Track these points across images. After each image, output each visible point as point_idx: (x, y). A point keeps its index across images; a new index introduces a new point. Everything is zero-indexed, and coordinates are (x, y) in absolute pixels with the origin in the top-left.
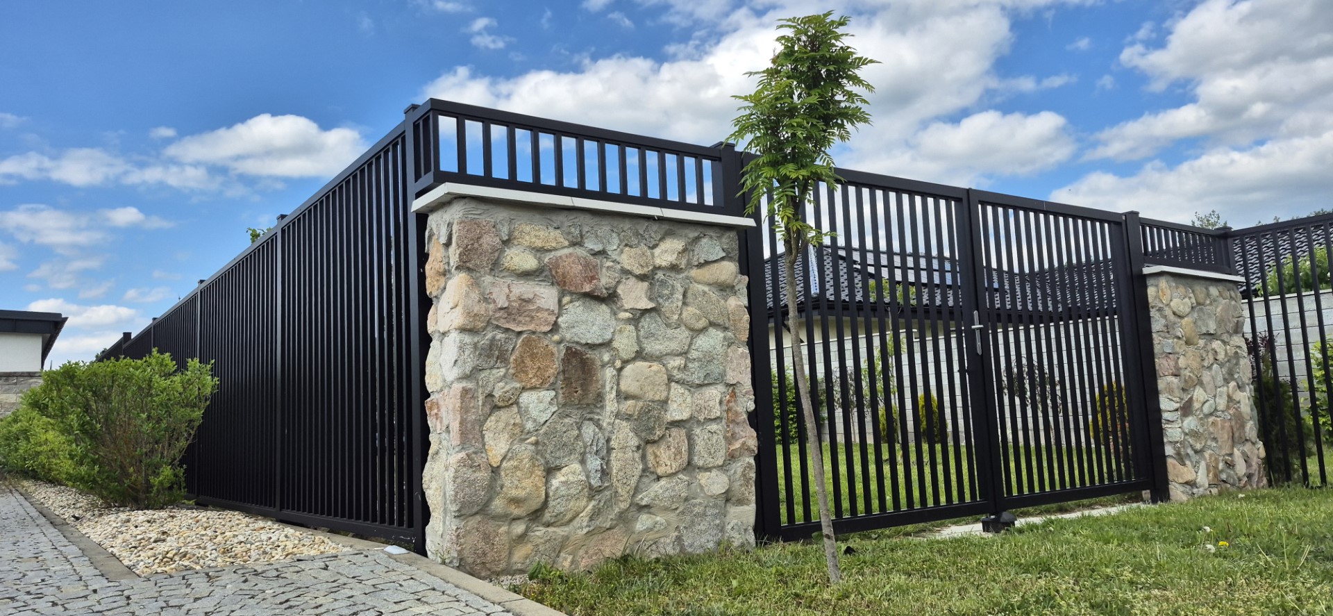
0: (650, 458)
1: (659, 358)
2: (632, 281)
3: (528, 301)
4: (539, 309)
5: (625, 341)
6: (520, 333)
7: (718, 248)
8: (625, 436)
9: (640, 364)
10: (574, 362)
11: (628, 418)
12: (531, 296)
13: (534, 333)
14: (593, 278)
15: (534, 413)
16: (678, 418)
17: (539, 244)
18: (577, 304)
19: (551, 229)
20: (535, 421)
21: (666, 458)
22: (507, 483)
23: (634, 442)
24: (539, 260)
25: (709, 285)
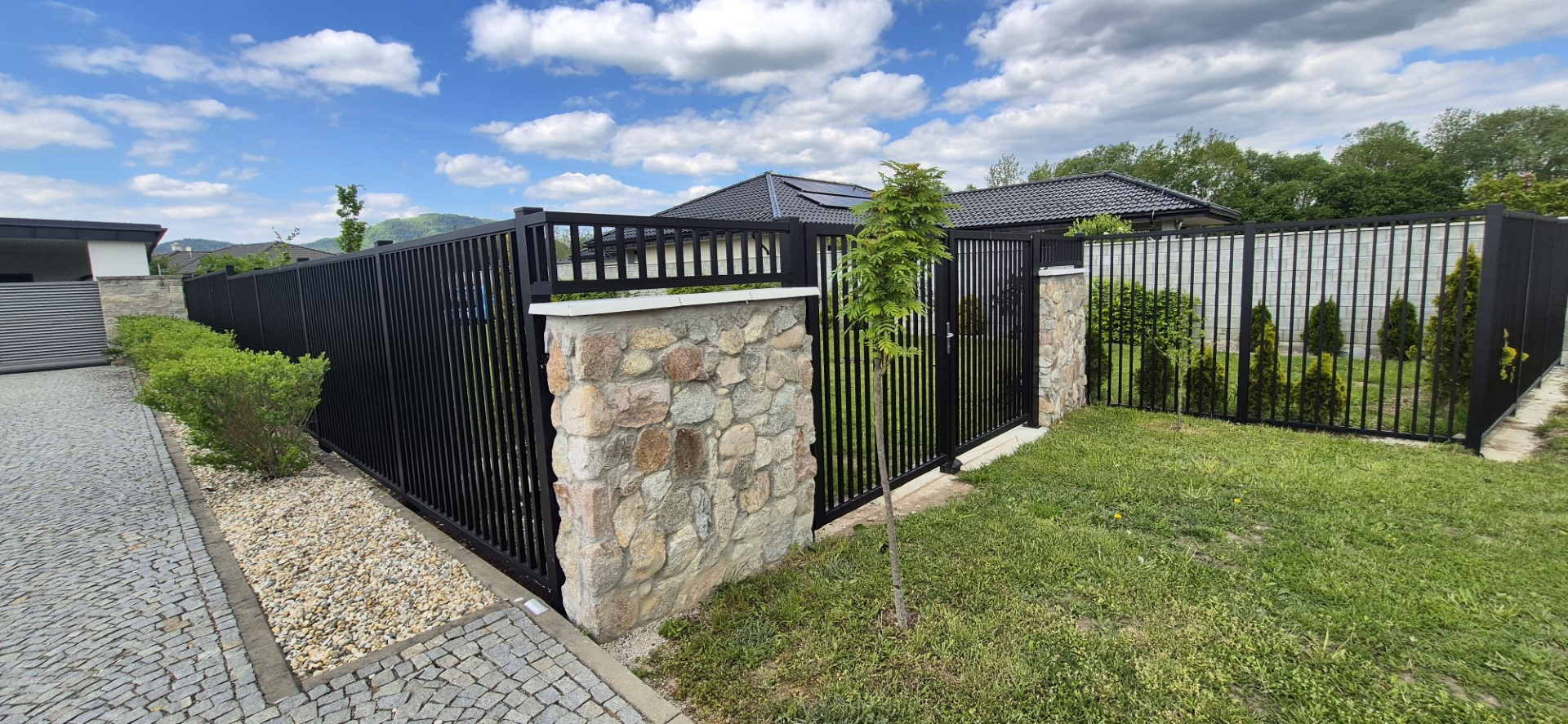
0: (743, 502)
1: (748, 420)
2: (729, 358)
3: (646, 399)
4: (655, 404)
5: (723, 413)
6: (639, 429)
7: (792, 316)
8: (725, 490)
9: (736, 428)
10: (684, 441)
11: (727, 476)
12: (647, 394)
13: (651, 425)
14: (698, 365)
15: (654, 494)
16: (763, 465)
17: (652, 345)
18: (685, 391)
19: (662, 328)
20: (655, 500)
21: (754, 498)
22: (636, 558)
23: (732, 493)
24: (654, 359)
25: (785, 349)
